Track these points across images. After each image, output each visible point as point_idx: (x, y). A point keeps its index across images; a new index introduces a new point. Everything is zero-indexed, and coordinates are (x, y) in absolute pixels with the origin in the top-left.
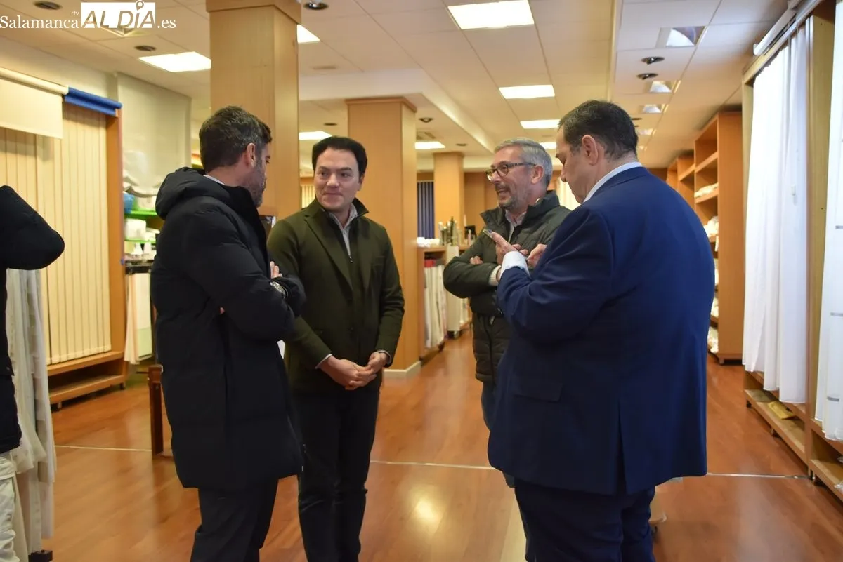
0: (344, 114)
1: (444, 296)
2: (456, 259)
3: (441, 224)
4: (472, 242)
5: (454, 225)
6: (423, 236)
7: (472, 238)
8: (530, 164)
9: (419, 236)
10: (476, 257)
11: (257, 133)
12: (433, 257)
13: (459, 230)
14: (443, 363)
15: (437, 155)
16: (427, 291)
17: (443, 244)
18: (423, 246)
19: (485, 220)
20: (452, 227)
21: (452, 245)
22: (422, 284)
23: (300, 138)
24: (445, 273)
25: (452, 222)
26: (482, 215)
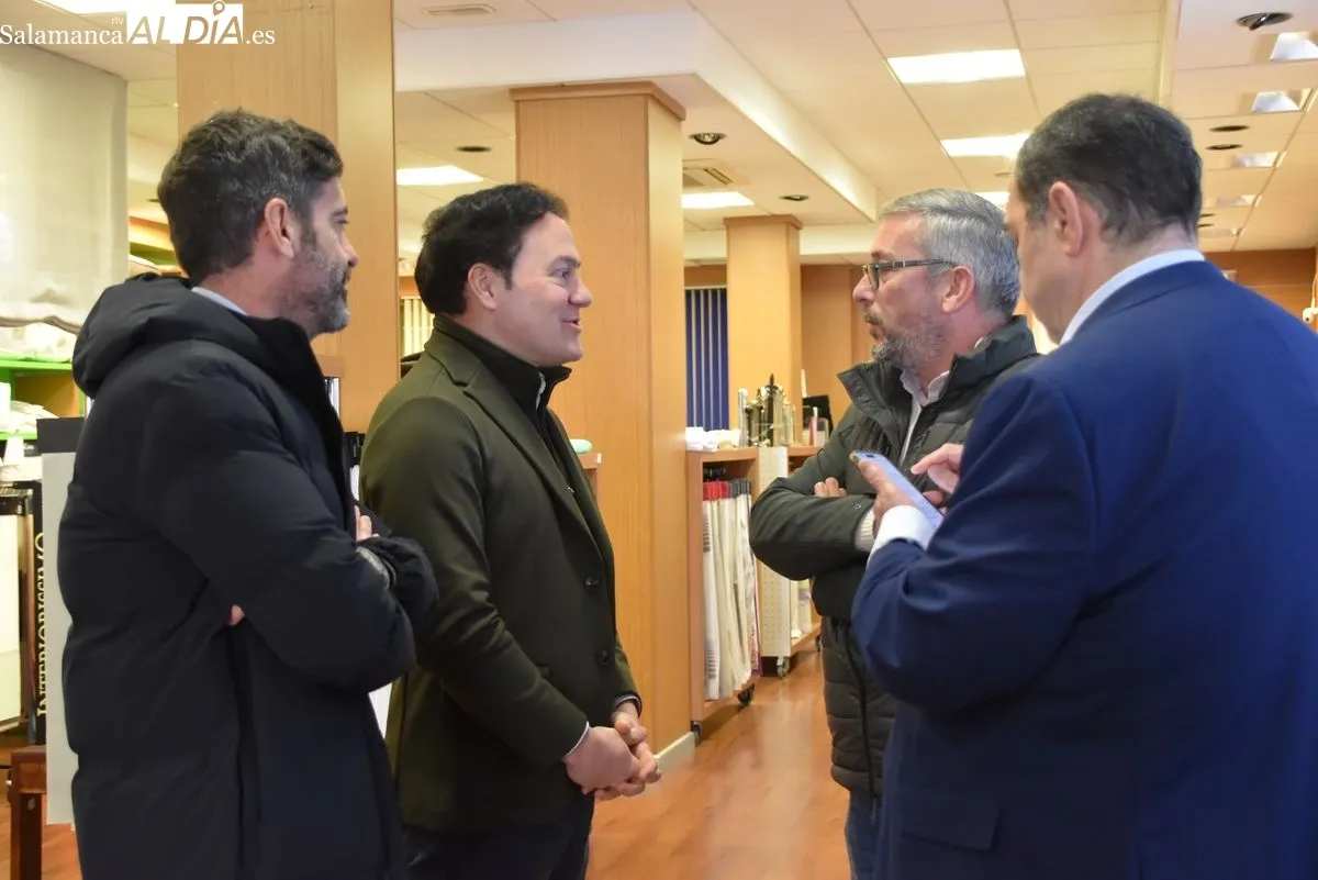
0: (508, 123)
1: (751, 569)
2: (780, 485)
3: (744, 391)
4: (821, 439)
5: (777, 398)
6: (699, 425)
7: (821, 427)
8: (940, 262)
9: (690, 424)
10: (830, 480)
11: (287, 171)
12: (724, 475)
13: (788, 408)
14: (750, 735)
15: (735, 224)
16: (710, 556)
17: (750, 443)
18: (699, 448)
19: (850, 389)
20: (770, 401)
21: (772, 445)
22: (697, 541)
23: (400, 181)
24: (754, 513)
25: (772, 388)
26: (841, 376)
